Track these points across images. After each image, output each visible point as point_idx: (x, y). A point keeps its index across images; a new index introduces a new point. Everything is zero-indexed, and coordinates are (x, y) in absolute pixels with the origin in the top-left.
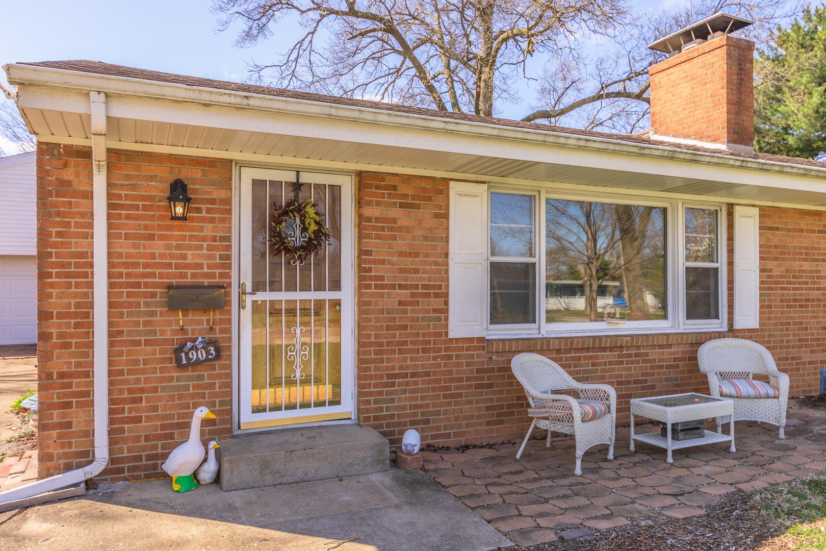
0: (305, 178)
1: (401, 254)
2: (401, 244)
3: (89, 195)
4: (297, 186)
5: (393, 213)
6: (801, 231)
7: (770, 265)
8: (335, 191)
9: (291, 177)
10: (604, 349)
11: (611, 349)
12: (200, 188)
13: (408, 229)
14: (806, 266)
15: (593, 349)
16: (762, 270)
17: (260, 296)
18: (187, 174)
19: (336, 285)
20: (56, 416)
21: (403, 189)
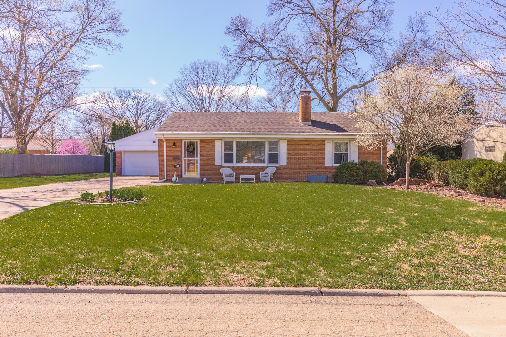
0: (192, 141)
1: (206, 152)
2: (206, 150)
3: (164, 145)
4: (191, 142)
5: (205, 145)
6: (301, 144)
7: (290, 152)
8: (197, 142)
9: (190, 141)
10: (246, 168)
11: (248, 168)
12: (177, 143)
13: (208, 148)
14: (302, 152)
15: (244, 168)
16: (288, 153)
17: (185, 158)
18: (175, 142)
19: (197, 157)
20: (161, 173)
21: (207, 142)
